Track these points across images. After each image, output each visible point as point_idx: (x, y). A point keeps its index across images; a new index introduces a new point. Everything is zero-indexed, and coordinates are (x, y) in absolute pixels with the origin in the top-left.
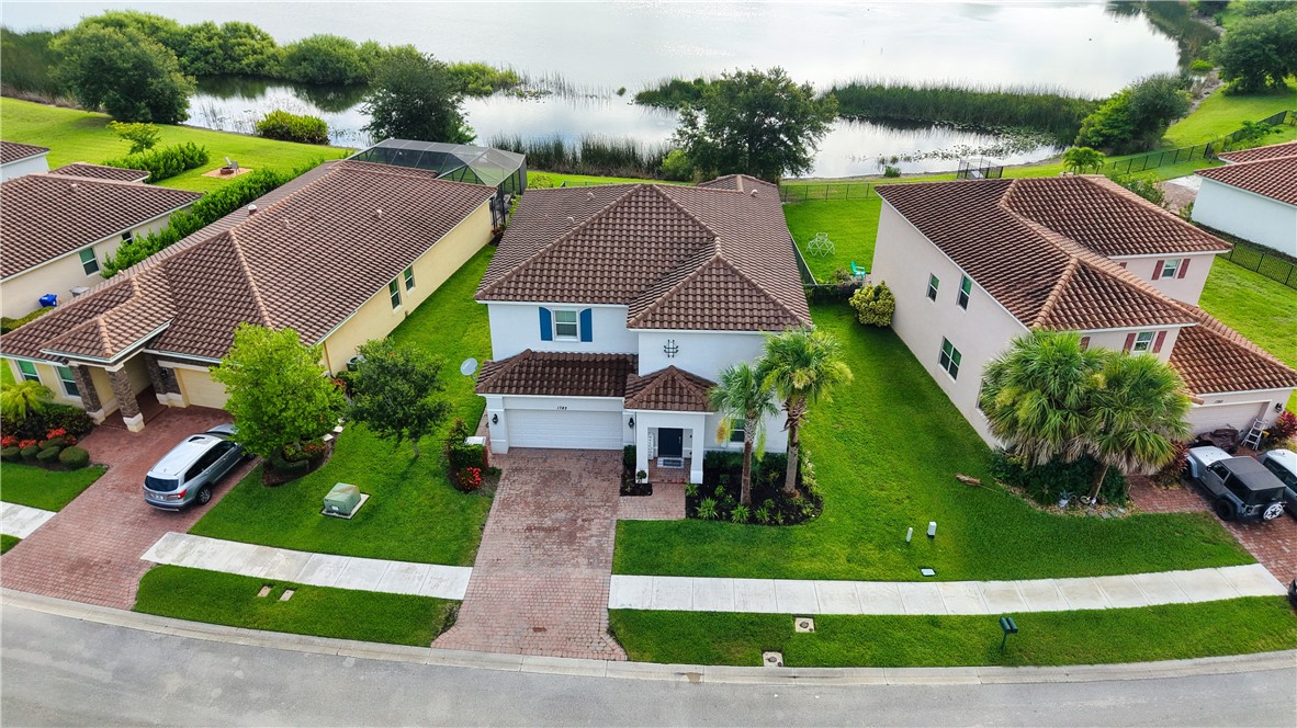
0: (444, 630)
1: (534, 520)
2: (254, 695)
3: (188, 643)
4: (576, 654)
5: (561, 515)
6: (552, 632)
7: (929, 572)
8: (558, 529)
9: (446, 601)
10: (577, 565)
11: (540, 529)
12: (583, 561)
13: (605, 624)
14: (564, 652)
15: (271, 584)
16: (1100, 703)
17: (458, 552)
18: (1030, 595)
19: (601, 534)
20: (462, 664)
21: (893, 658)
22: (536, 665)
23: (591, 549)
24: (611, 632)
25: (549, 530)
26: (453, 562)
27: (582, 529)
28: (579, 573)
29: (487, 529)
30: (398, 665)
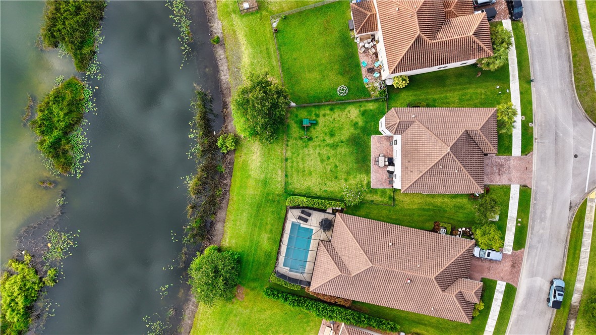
0: (527, 186)
1: (496, 174)
2: (543, 216)
3: (532, 234)
4: (532, 161)
5: (495, 168)
6: (527, 166)
7: (508, 91)
8: (499, 169)
9: (520, 188)
10: (510, 163)
11: (499, 172)
12: (508, 162)
13: (525, 156)
14: (532, 162)
15: (517, 224)
16: (538, 68)
17: (507, 189)
18: (513, 71)
19: (501, 159)
20: (535, 182)
21: (530, 103)
22: (534, 168)
23: (505, 161)
24: (526, 155)
25: (499, 170)
26: (510, 189)
27: (499, 163)
28: (512, 162)
29: (499, 184)
30: (535, 193)
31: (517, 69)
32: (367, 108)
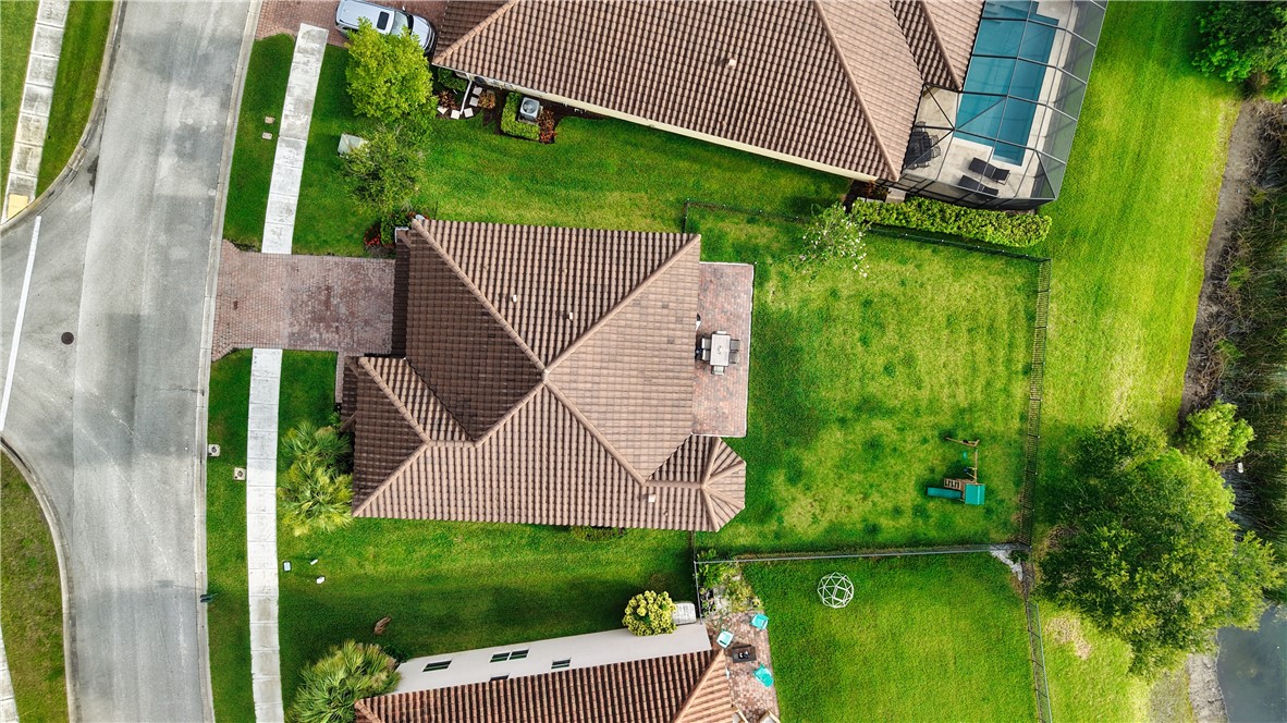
0: (238, 246)
1: (338, 290)
2: (188, 145)
3: (228, 88)
4: (216, 329)
5: (343, 310)
6: (233, 314)
7: (287, 567)
8: (328, 308)
9: (261, 241)
10: (291, 325)
11: (328, 297)
12: (296, 329)
13: (240, 346)
14: (217, 324)
15: (277, 124)
16: (181, 638)
17: (306, 238)
18: (265, 630)
19: (320, 341)
20: (211, 260)
21: (213, 523)
22: (209, 306)
23: (307, 334)
24: (235, 350)
25: (327, 303)
26: (296, 240)
27: (328, 326)
28: (284, 327)
29: (329, 258)
30: (210, 222)
31: (252, 637)
32: (757, 528)
